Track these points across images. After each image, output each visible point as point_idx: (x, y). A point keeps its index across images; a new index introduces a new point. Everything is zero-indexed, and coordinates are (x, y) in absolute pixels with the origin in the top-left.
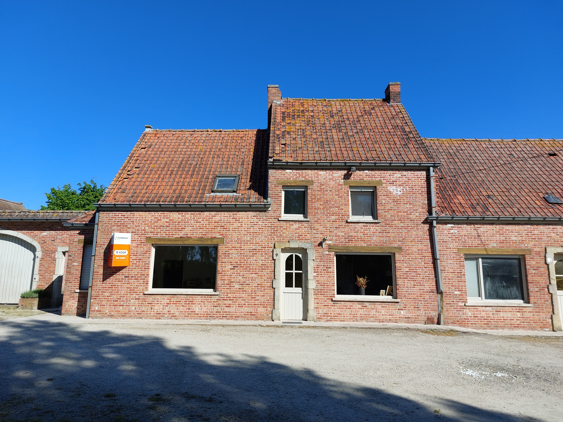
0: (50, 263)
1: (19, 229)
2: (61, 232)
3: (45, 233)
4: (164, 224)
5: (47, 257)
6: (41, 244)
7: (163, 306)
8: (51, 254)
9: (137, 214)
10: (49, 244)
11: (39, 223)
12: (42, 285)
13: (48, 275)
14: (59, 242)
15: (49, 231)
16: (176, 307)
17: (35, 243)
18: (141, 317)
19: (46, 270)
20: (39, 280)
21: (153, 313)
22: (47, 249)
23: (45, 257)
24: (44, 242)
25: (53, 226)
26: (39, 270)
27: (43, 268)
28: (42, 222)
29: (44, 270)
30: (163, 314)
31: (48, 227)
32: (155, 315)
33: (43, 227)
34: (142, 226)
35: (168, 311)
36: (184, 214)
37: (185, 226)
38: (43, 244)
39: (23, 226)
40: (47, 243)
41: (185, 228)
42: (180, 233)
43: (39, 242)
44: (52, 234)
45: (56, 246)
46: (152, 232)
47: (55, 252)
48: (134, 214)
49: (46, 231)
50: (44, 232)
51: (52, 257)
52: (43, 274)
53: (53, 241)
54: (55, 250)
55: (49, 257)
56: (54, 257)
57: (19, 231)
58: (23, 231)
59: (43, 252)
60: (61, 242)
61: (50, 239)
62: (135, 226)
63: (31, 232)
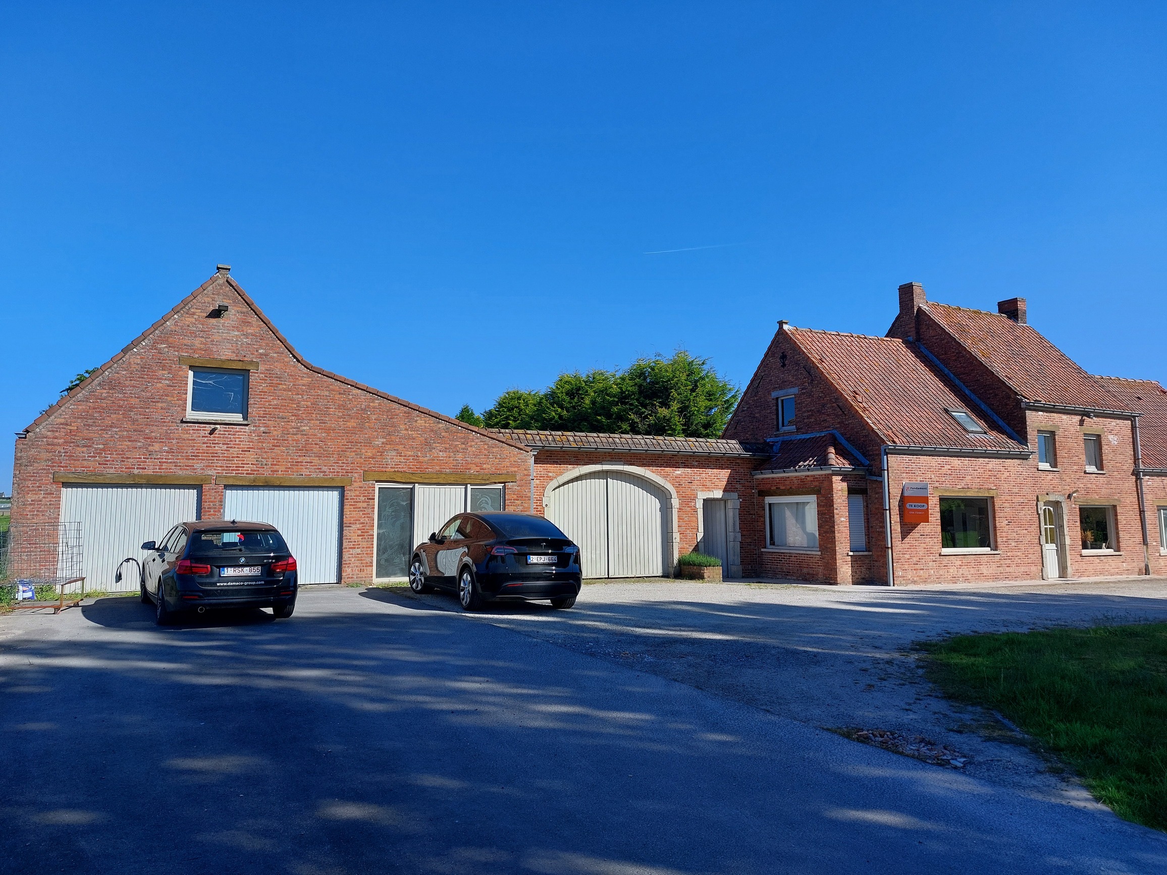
0: (690, 515)
1: (644, 464)
2: (698, 469)
3: (679, 472)
4: (947, 472)
5: (686, 507)
6: (676, 487)
7: (957, 568)
8: (690, 502)
9: (923, 458)
10: (685, 488)
11: (669, 456)
12: (684, 548)
13: (690, 533)
14: (697, 485)
15: (683, 469)
16: (968, 569)
17: (669, 486)
18: (940, 582)
19: (686, 526)
20: (680, 541)
21: (949, 577)
22: (684, 495)
23: (684, 507)
24: (679, 485)
25: (688, 461)
26: (678, 526)
27: (683, 524)
28: (673, 455)
29: (684, 526)
30: (958, 577)
31: (681, 463)
32: (951, 579)
33: (676, 463)
34: (928, 474)
35: (962, 574)
36: (963, 460)
37: (965, 475)
38: (678, 487)
39: (650, 459)
40: (683, 486)
41: (965, 477)
42: (962, 483)
43: (673, 485)
44: (688, 473)
45: (694, 490)
46: (938, 481)
47: (694, 500)
48: (920, 458)
49: (680, 468)
50: (677, 469)
51: (691, 507)
52: (684, 531)
53: (690, 483)
54: (694, 497)
55: (688, 507)
56: (694, 507)
57: (646, 468)
58: (651, 468)
59: (679, 500)
60: (700, 485)
61: (687, 480)
62: (923, 473)
63: (661, 470)
